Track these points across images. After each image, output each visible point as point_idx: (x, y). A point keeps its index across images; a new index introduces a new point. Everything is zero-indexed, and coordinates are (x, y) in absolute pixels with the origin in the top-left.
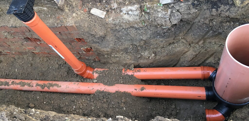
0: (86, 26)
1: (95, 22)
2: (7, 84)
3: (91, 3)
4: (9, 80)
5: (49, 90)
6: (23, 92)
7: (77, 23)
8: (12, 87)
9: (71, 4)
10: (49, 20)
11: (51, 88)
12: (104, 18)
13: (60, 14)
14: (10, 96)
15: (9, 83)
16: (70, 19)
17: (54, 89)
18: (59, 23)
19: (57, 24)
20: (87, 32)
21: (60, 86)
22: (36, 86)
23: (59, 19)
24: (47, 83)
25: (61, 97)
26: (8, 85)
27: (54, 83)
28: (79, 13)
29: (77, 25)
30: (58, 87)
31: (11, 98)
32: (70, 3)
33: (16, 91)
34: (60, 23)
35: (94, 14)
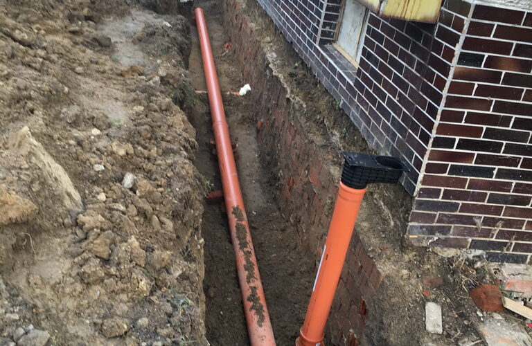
0: (393, 300)
1: (410, 315)
2: (243, 245)
3: (448, 300)
4: (252, 247)
5: (248, 311)
6: (234, 276)
7: (390, 281)
8: (240, 255)
9: (424, 262)
10: (375, 238)
11: (253, 311)
12: (428, 333)
13: (394, 249)
14: (223, 257)
15: (246, 247)
16: (393, 267)
17: (253, 317)
18: (376, 252)
19: (373, 250)
20: (383, 310)
21: (261, 326)
22: (250, 287)
23: (383, 249)
24: (262, 302)
25: (239, 338)
26: (240, 248)
27: (266, 314)
28: (413, 281)
29: (386, 281)
30: (258, 322)
31: (218, 259)
32: (426, 260)
33: (234, 262)
34: (377, 254)
35: (426, 311)
